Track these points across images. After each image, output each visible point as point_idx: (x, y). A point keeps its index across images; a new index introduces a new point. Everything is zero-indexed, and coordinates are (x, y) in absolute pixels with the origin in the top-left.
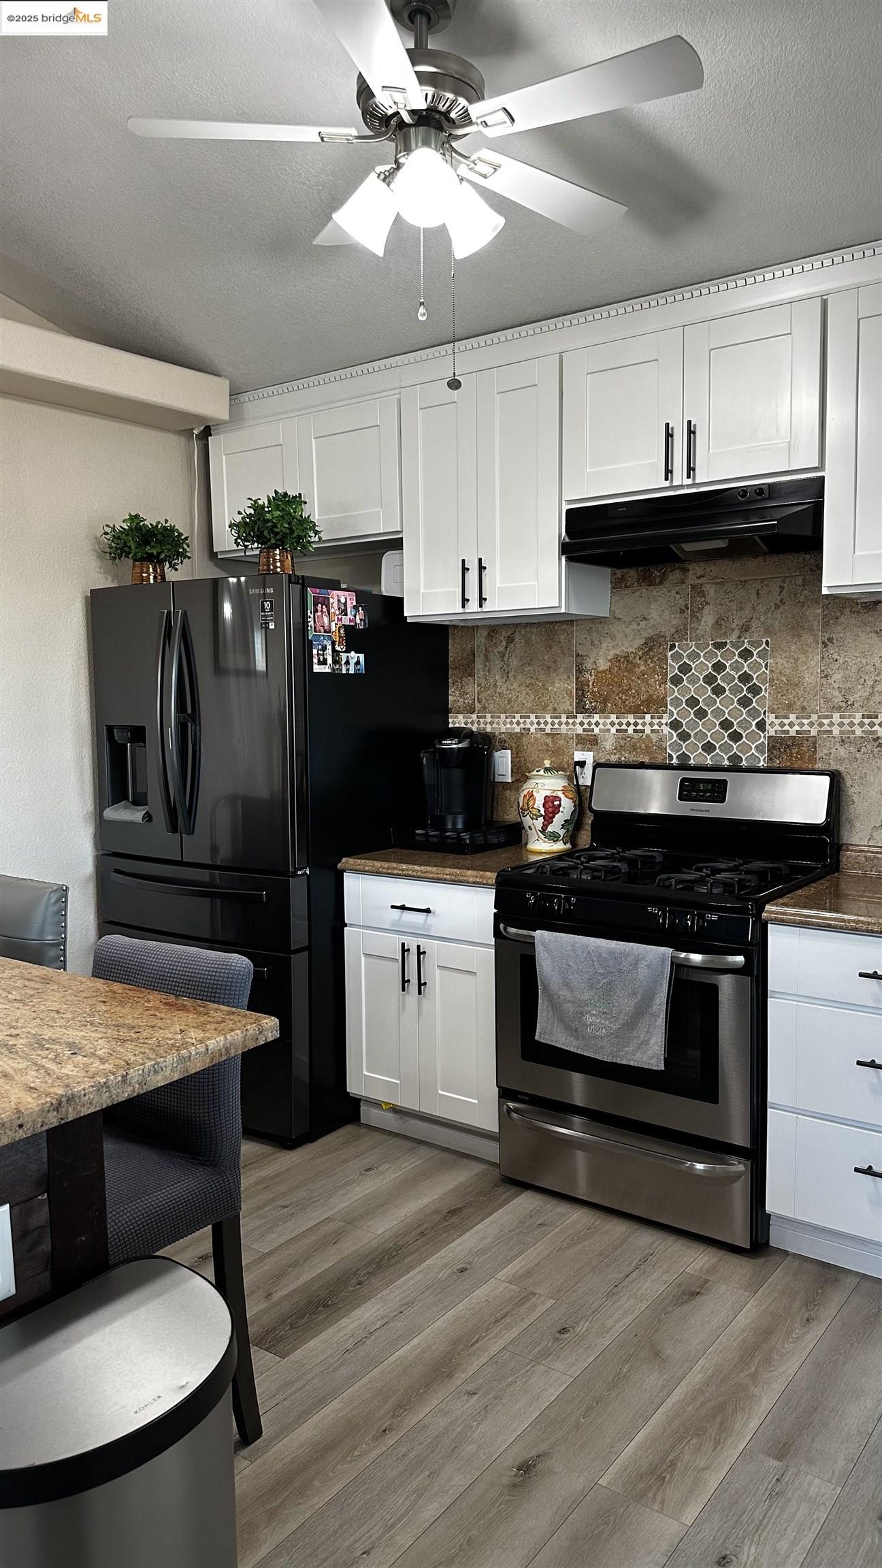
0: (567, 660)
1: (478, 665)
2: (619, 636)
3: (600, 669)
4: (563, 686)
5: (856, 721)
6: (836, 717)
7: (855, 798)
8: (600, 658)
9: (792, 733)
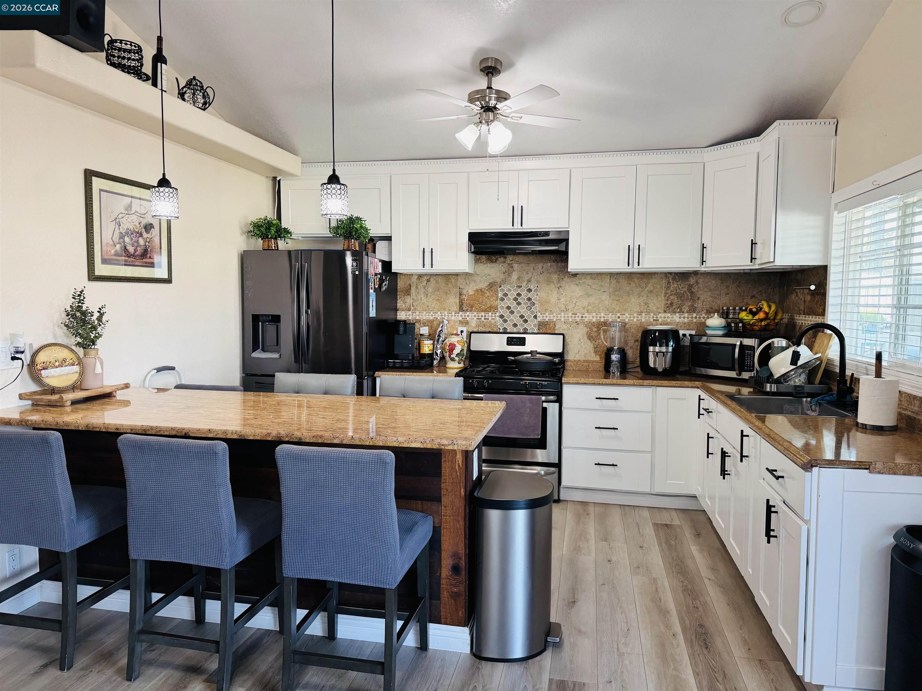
0: (455, 290)
1: (413, 290)
2: (478, 281)
3: (470, 294)
4: (453, 301)
5: (570, 316)
6: (563, 314)
7: (569, 343)
8: (470, 290)
9: (547, 320)
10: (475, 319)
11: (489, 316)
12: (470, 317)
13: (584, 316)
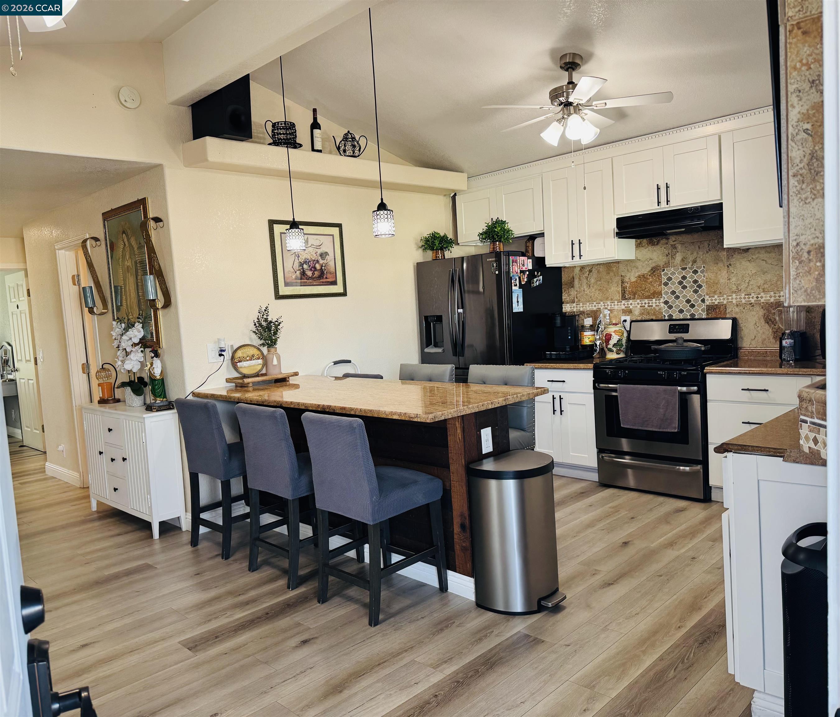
0: (617, 278)
1: (576, 282)
2: (640, 267)
3: (632, 281)
4: (615, 289)
5: (742, 297)
6: (734, 296)
7: (743, 328)
8: (632, 277)
9: (716, 303)
10: (639, 306)
11: (652, 303)
12: (633, 305)
13: (759, 296)
